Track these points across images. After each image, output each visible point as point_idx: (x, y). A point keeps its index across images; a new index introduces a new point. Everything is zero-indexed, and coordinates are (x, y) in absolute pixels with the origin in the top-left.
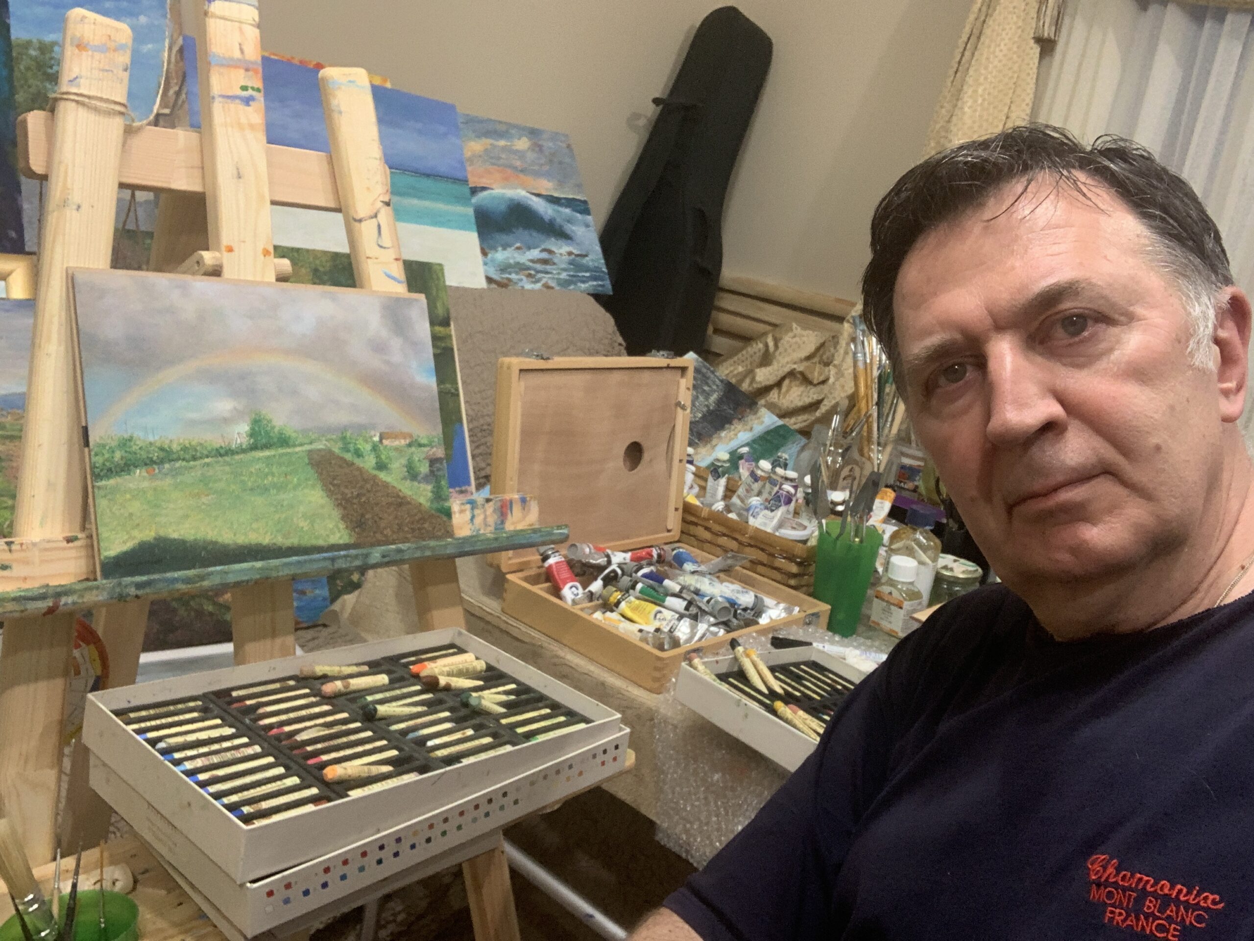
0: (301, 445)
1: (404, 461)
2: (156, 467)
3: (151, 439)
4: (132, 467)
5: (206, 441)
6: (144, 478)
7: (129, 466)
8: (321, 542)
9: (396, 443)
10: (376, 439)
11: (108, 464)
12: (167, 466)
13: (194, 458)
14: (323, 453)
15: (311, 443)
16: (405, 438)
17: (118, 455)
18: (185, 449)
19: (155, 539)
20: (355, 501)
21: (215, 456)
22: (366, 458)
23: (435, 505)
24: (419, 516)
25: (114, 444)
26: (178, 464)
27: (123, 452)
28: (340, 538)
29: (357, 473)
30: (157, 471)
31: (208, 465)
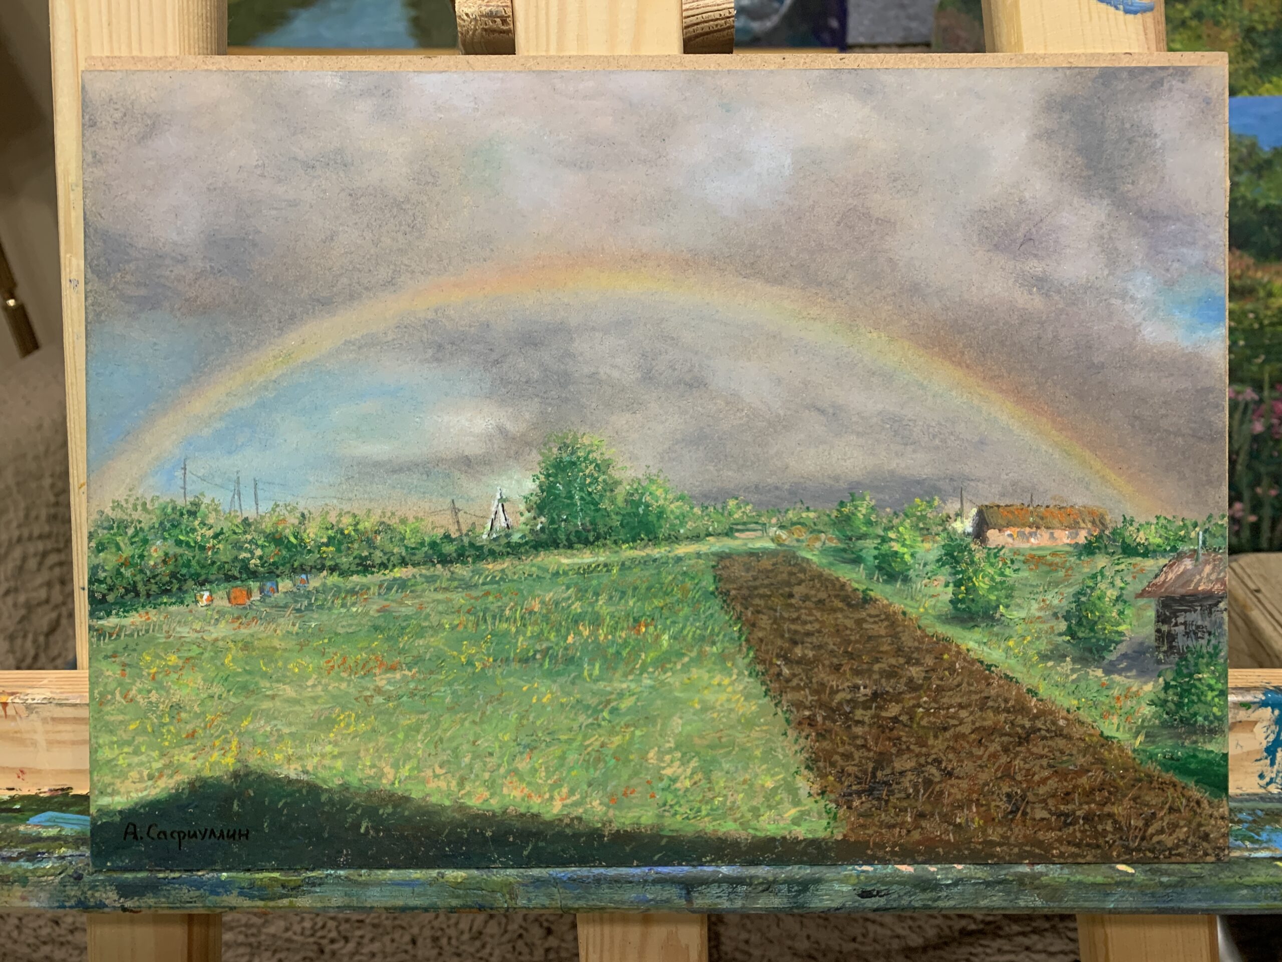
0: (696, 538)
1: (1061, 599)
2: (254, 585)
3: (250, 512)
4: (190, 583)
5: (403, 521)
6: (222, 613)
7: (182, 580)
8: (729, 828)
9: (1040, 541)
10: (964, 525)
11: (127, 573)
12: (285, 585)
13: (364, 566)
14: (766, 564)
15: (729, 533)
16: (1074, 527)
17: (156, 552)
18: (339, 539)
19: (236, 775)
20: (859, 714)
21: (428, 561)
22: (919, 585)
23: (1164, 747)
24: (1097, 775)
25: (147, 521)
26: (315, 583)
27: (171, 542)
28: (796, 821)
29: (881, 629)
30: (256, 596)
31: (403, 584)
